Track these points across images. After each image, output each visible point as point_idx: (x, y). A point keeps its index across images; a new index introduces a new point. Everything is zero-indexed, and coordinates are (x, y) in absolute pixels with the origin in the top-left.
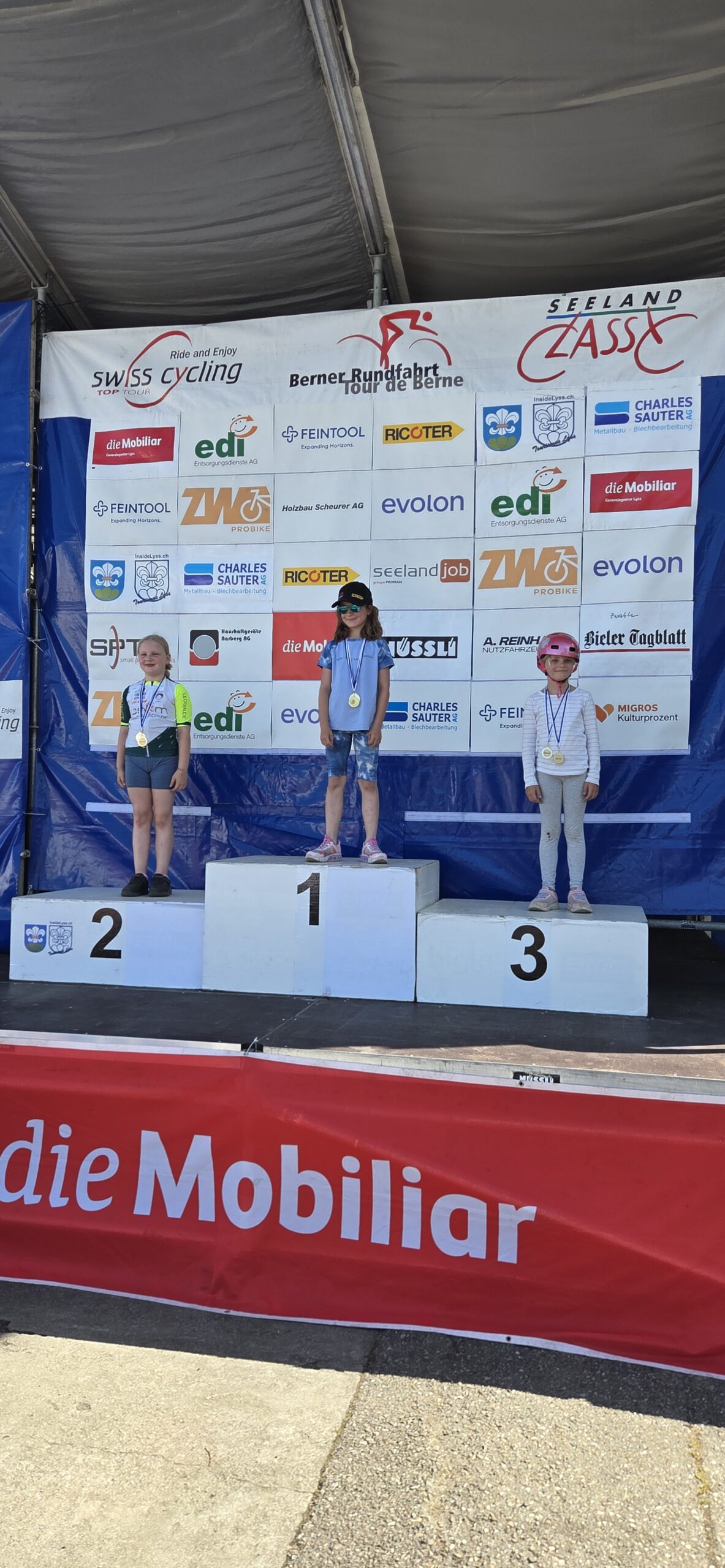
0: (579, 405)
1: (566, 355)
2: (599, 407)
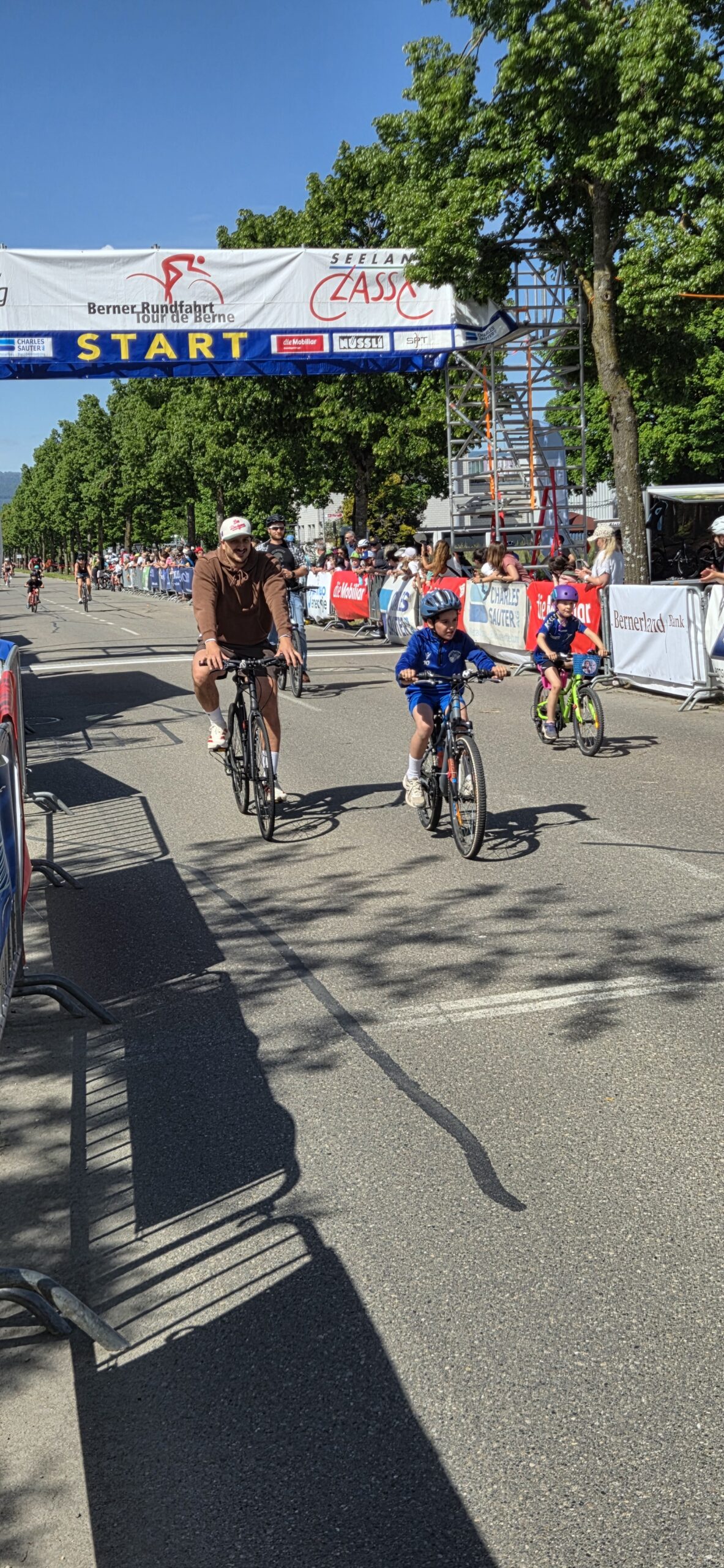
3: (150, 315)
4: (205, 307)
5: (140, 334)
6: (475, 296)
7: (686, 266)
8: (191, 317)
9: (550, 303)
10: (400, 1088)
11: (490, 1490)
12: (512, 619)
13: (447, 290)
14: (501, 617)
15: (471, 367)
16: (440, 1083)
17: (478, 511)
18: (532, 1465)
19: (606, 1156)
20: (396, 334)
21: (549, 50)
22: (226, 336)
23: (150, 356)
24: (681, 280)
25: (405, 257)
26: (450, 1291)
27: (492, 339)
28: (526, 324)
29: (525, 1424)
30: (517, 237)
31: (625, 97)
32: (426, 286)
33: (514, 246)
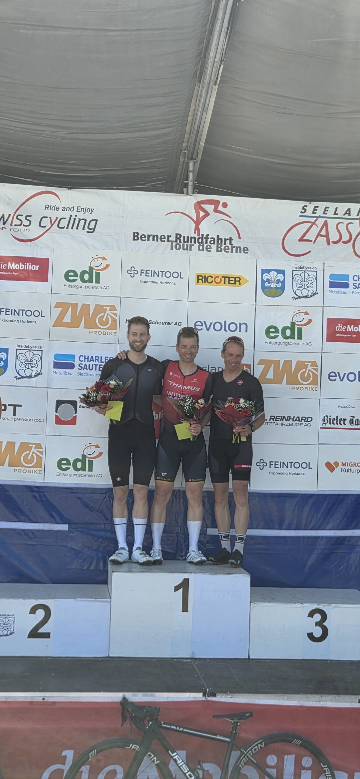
0: (320, 274)
1: (311, 241)
2: (332, 276)
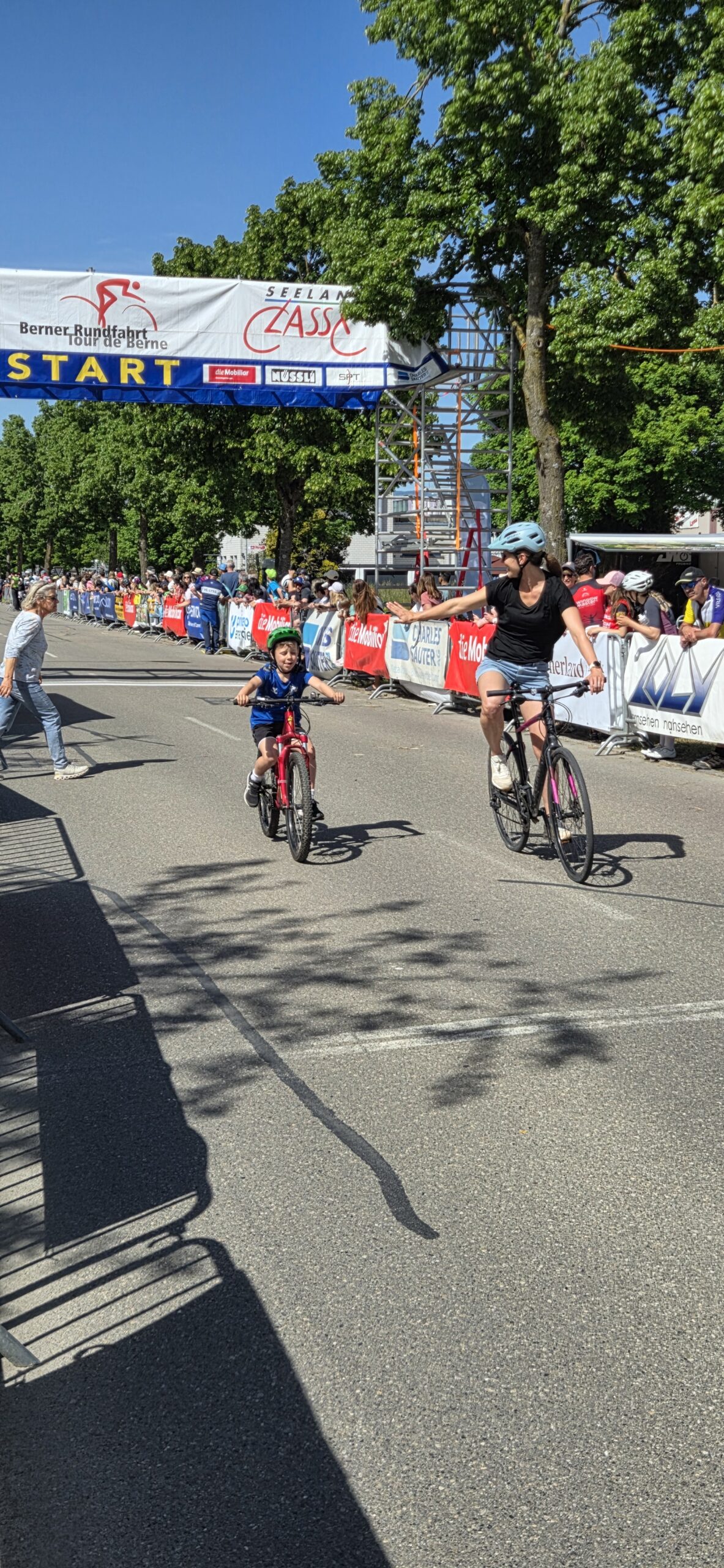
3: (83, 337)
4: (138, 332)
5: (71, 355)
6: (408, 337)
7: (619, 318)
8: (124, 342)
9: (482, 347)
10: (315, 1115)
11: (399, 1512)
12: (433, 658)
13: (381, 328)
14: (422, 655)
15: (402, 406)
16: (355, 1111)
17: (403, 549)
18: (441, 1488)
19: (518, 1188)
20: (328, 370)
21: (493, 97)
22: (158, 362)
23: (81, 378)
24: (613, 331)
25: (340, 293)
26: (362, 1316)
27: (424, 380)
28: (458, 367)
29: (434, 1448)
30: (452, 281)
31: (565, 148)
32: (361, 324)
33: (449, 289)
